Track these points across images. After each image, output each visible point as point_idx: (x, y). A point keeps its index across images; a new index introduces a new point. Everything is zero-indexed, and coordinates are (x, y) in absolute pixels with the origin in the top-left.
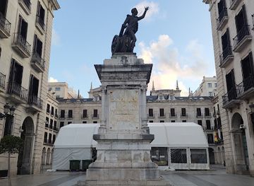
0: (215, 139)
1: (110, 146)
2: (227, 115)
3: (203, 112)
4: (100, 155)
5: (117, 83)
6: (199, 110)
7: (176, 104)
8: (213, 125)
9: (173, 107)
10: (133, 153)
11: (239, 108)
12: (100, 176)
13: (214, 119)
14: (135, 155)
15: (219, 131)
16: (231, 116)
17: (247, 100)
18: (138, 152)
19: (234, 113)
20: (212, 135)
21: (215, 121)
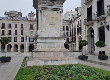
0: (70, 40)
1: (44, 40)
2: (85, 29)
4: (39, 45)
5: (47, 7)
8: (69, 34)
11: (92, 25)
12: (40, 55)
13: (70, 31)
14: (57, 45)
15: (72, 37)
16: (87, 29)
17: (98, 21)
19: (89, 27)
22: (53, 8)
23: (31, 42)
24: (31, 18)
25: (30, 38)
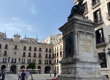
3: (48, 50)
4: (79, 70)
5: (82, 31)
6: (47, 49)
7: (37, 45)
9: (36, 47)
10: (93, 70)
13: (52, 54)
14: (94, 71)
15: (54, 59)
18: (95, 69)
20: (51, 61)
21: (53, 54)
22: (87, 33)
23: (14, 63)
24: (17, 39)
25: (12, 59)
